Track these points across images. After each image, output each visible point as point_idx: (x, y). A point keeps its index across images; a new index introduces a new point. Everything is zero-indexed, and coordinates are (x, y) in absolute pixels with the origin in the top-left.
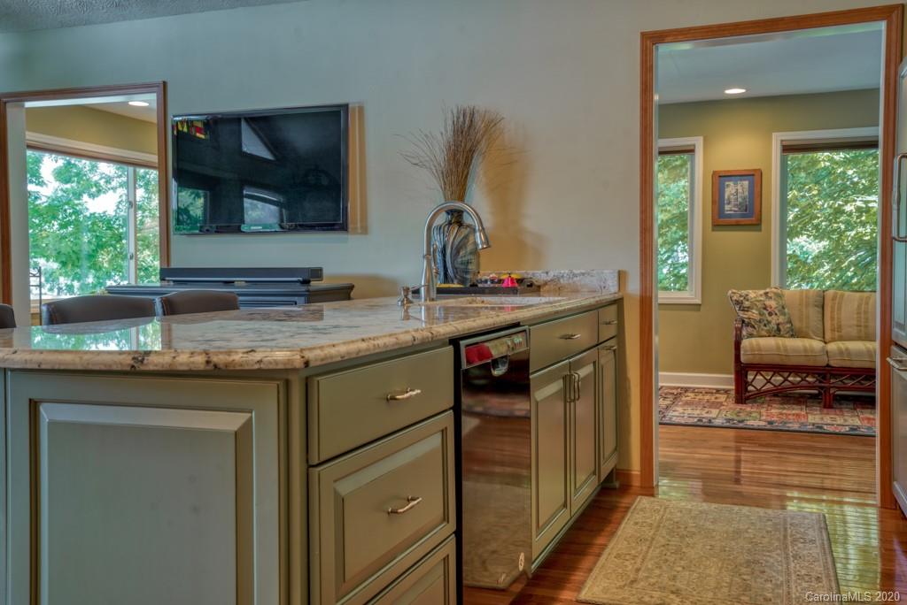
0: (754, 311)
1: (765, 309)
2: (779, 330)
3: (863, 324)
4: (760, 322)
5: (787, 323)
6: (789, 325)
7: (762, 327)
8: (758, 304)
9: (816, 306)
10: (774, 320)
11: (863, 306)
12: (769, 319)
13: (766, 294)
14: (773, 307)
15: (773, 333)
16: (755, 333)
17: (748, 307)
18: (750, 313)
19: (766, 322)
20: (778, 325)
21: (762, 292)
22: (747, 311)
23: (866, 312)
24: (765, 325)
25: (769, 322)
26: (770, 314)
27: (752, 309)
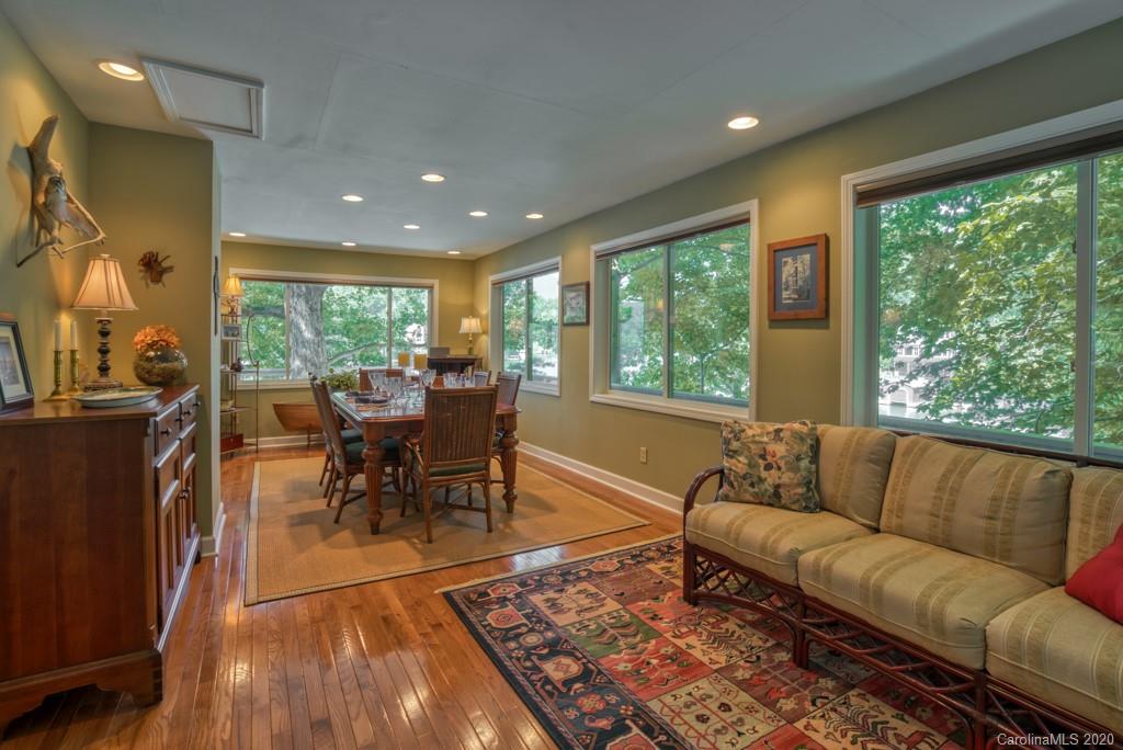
0: (741, 459)
1: (763, 457)
2: (777, 495)
3: (942, 512)
4: (744, 477)
5: (799, 485)
6: (800, 490)
7: (747, 487)
8: (753, 446)
9: (871, 461)
10: (771, 477)
11: (953, 477)
12: (764, 474)
13: (778, 431)
14: (779, 455)
15: (765, 500)
16: (732, 495)
17: (735, 452)
18: (734, 460)
19: (755, 479)
20: (777, 487)
21: (771, 427)
22: (732, 457)
23: (955, 491)
24: (752, 485)
25: (761, 480)
26: (768, 467)
27: (740, 455)
